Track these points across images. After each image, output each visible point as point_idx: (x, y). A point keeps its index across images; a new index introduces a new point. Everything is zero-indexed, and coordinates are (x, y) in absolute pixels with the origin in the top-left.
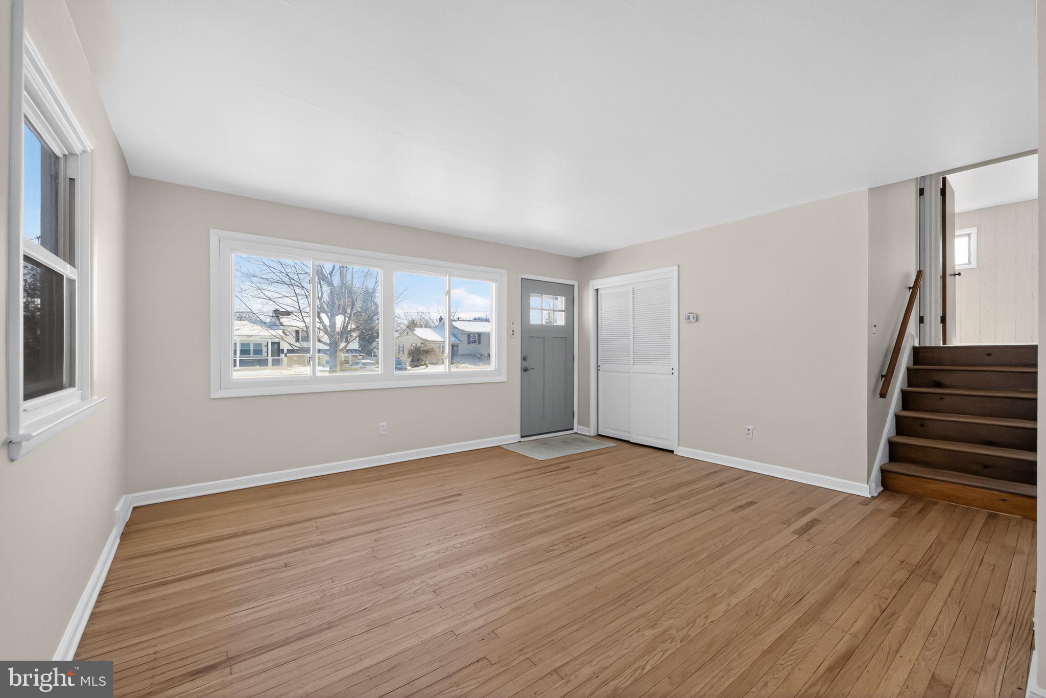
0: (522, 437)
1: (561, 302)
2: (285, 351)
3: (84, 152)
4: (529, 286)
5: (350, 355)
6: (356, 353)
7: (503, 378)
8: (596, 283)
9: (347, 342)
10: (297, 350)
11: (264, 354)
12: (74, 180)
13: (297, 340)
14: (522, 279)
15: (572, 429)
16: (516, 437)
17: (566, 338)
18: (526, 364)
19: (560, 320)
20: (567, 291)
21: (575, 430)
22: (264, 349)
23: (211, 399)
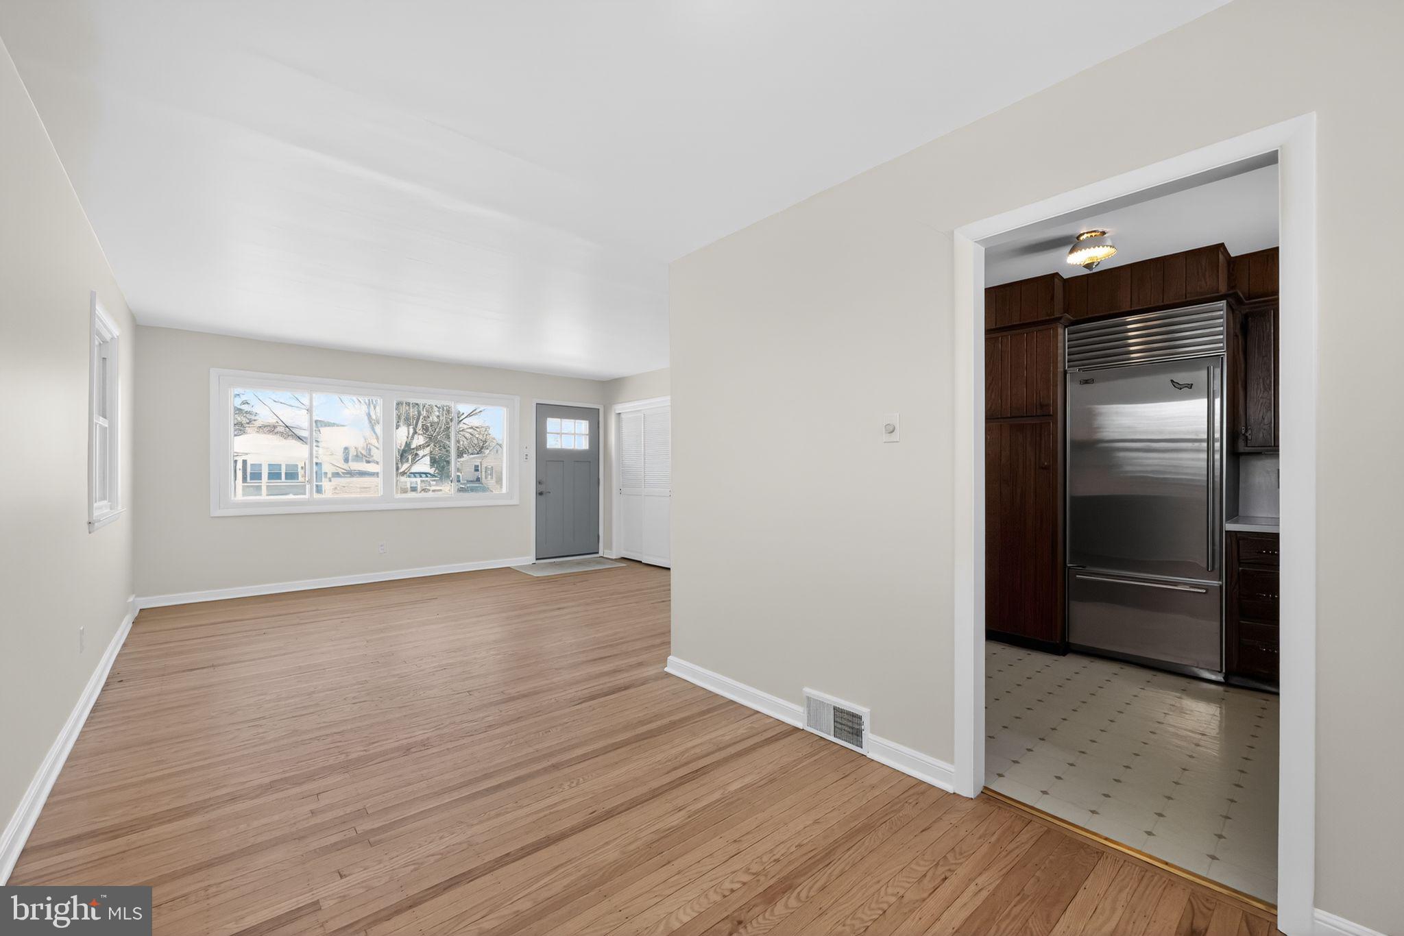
0: (537, 559)
1: (583, 426)
2: (329, 475)
3: (113, 338)
4: (545, 411)
5: (418, 480)
6: (427, 477)
7: (515, 501)
8: (618, 408)
9: (414, 462)
10: (343, 473)
11: (301, 479)
12: (105, 359)
13: (346, 460)
14: (537, 404)
15: (598, 553)
16: (531, 559)
17: (590, 462)
18: (542, 488)
19: (583, 444)
20: (592, 416)
21: (601, 554)
22: (301, 472)
23: (212, 517)
